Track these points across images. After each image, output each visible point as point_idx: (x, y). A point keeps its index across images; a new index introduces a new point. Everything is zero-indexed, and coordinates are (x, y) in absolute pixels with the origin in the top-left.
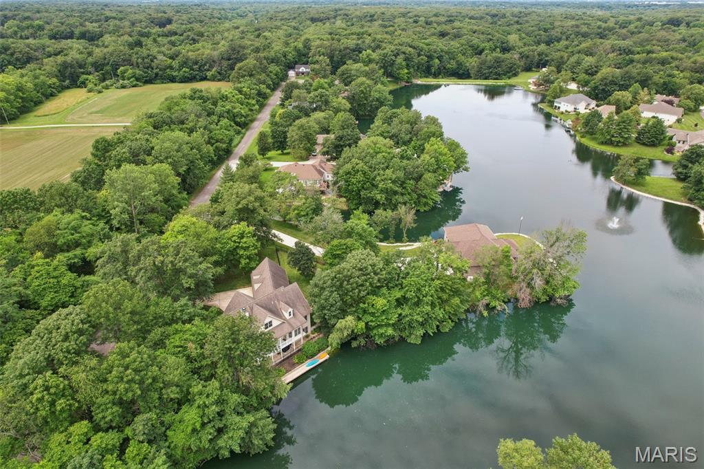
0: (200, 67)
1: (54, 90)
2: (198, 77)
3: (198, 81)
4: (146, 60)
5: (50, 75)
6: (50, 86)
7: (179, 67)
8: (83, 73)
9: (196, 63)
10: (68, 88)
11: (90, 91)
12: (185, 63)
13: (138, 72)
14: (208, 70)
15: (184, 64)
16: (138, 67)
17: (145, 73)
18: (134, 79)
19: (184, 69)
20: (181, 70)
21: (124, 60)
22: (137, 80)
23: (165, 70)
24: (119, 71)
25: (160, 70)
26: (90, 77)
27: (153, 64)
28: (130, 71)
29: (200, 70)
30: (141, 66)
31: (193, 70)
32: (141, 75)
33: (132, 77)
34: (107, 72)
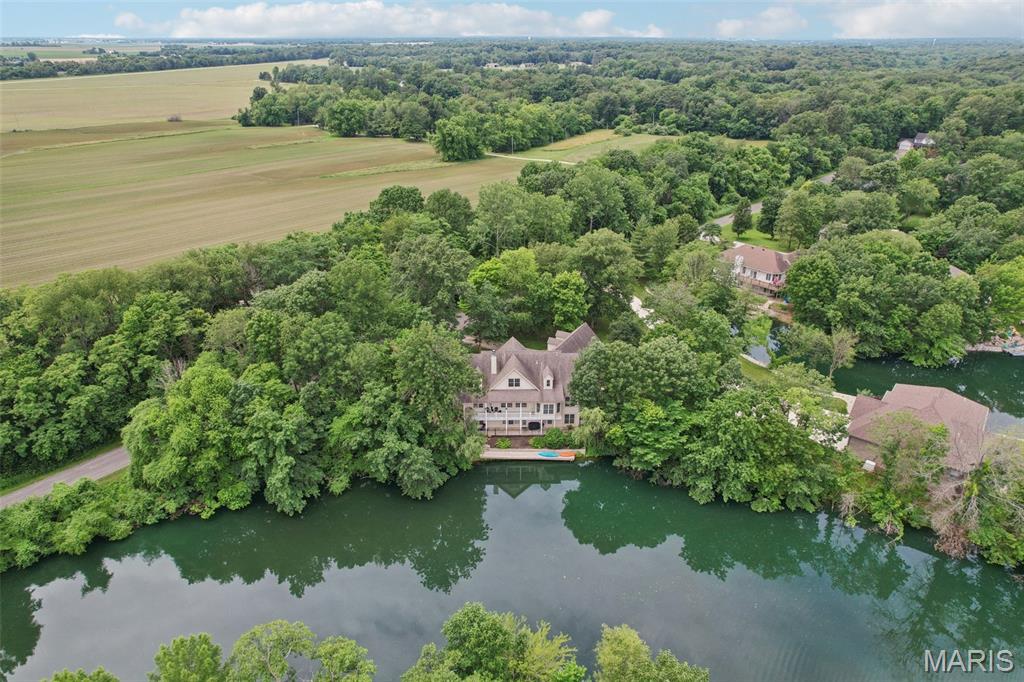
0: (767, 119)
1: (583, 128)
2: (758, 133)
3: (756, 139)
4: (699, 104)
5: (588, 110)
6: (580, 123)
7: (739, 116)
8: (622, 113)
9: (763, 114)
10: (600, 127)
11: (616, 133)
12: (747, 112)
13: (683, 117)
14: (775, 126)
15: (745, 113)
16: (687, 111)
17: (692, 119)
18: (674, 125)
19: (742, 121)
20: (739, 120)
21: (673, 101)
22: (679, 127)
23: (719, 118)
24: (661, 113)
25: (712, 118)
26: (627, 117)
27: (706, 110)
28: (674, 115)
29: (764, 124)
30: (690, 110)
31: (755, 123)
32: (686, 121)
33: (673, 123)
34: (649, 115)
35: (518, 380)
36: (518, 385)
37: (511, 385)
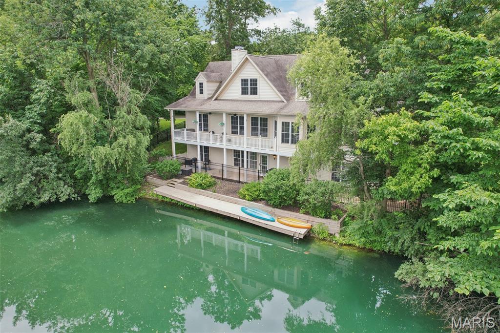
35: (254, 82)
36: (254, 92)
37: (244, 92)
